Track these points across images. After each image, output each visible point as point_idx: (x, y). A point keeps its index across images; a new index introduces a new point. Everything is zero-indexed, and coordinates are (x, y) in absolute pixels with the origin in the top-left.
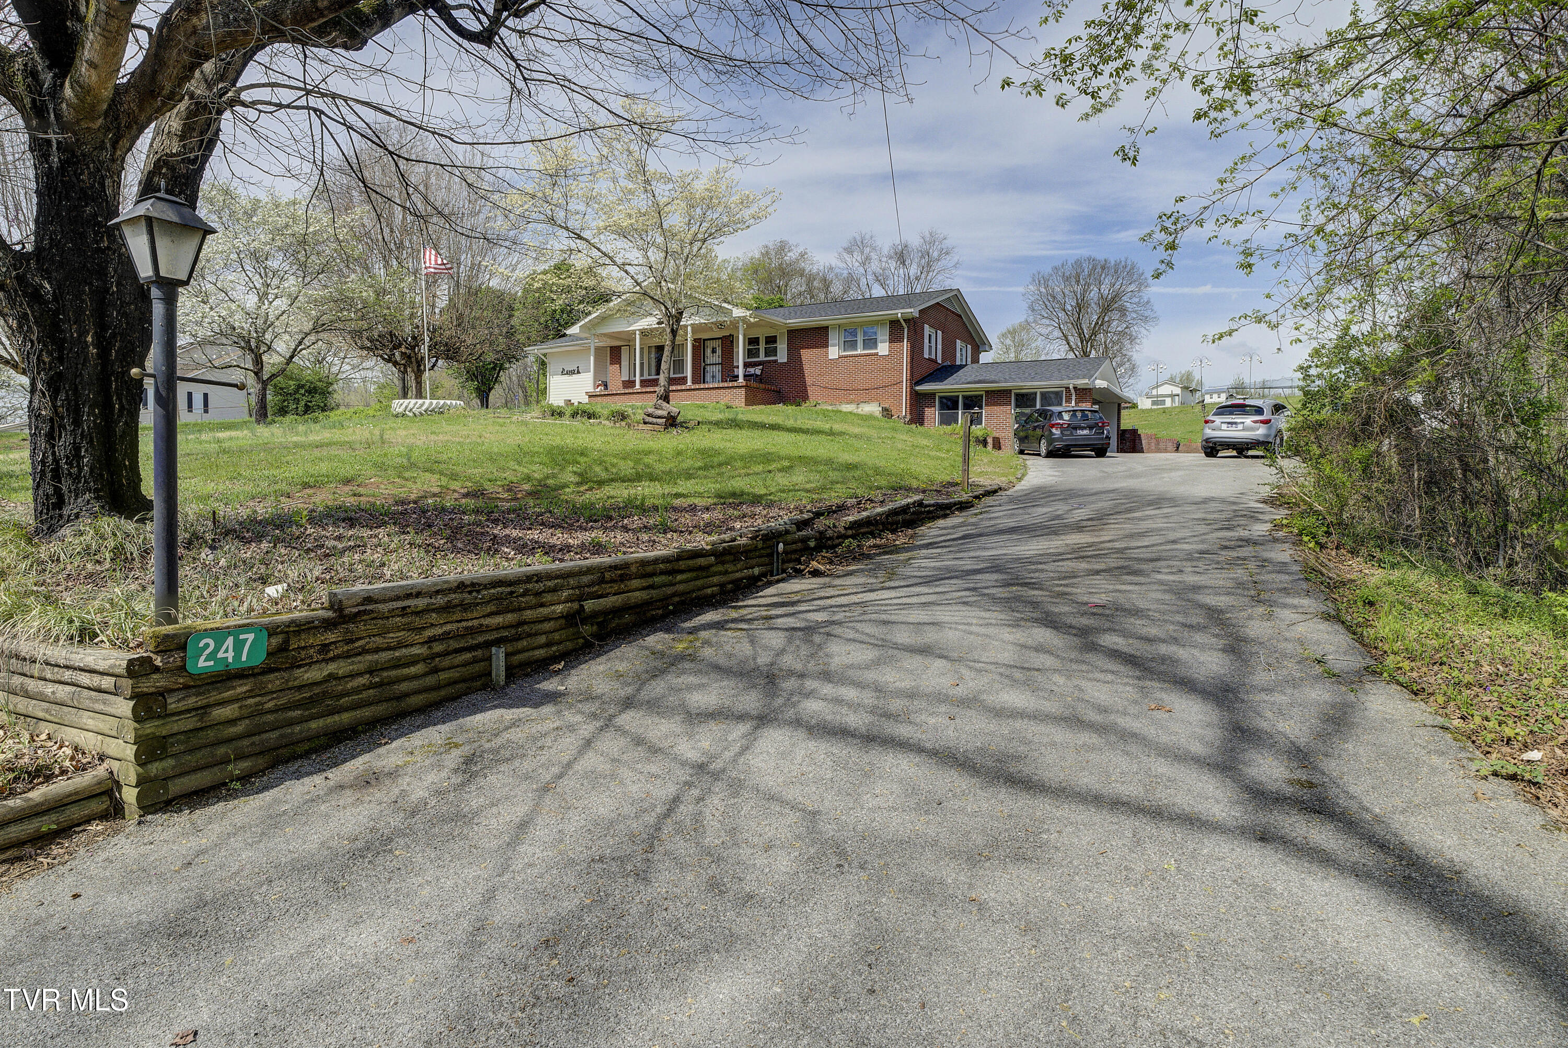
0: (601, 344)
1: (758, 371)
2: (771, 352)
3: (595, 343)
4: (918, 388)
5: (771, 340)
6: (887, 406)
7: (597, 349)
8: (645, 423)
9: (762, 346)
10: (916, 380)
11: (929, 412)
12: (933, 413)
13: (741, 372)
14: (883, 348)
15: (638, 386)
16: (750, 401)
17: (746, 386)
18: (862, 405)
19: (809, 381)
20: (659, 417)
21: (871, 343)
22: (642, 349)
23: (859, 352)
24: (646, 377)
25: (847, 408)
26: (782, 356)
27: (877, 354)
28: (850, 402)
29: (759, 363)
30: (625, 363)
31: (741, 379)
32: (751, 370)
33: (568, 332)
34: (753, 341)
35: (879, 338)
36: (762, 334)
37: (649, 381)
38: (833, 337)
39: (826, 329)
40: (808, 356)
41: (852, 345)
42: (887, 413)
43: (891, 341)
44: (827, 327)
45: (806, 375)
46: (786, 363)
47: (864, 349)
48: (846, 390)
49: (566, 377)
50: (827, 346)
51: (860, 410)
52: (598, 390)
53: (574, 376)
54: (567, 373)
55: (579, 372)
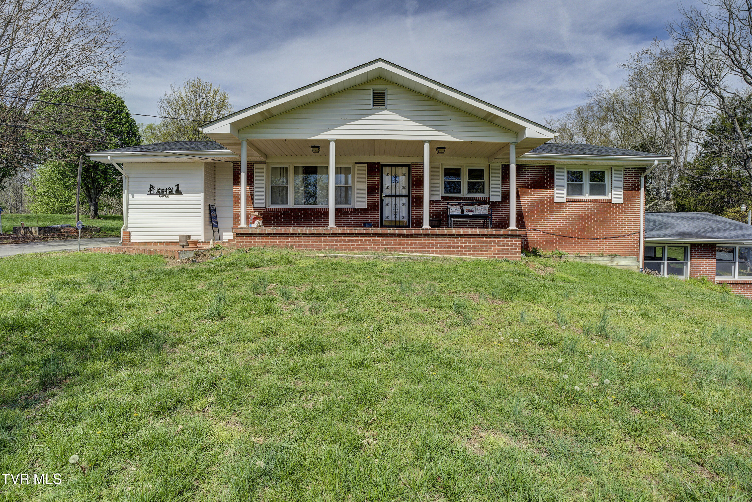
2: (475, 186)
9: (464, 180)
14: (617, 196)
15: (332, 224)
18: (616, 258)
19: (529, 225)
21: (599, 187)
23: (587, 197)
25: (598, 261)
27: (610, 201)
34: (452, 173)
35: (611, 183)
36: (462, 165)
38: (559, 179)
39: (550, 168)
41: (577, 187)
43: (626, 189)
44: (553, 167)
45: (526, 218)
46: (499, 202)
47: (591, 193)
48: (575, 238)
49: (157, 198)
50: (553, 188)
51: (614, 264)
52: (255, 225)
53: (171, 198)
54: (158, 192)
55: (178, 192)
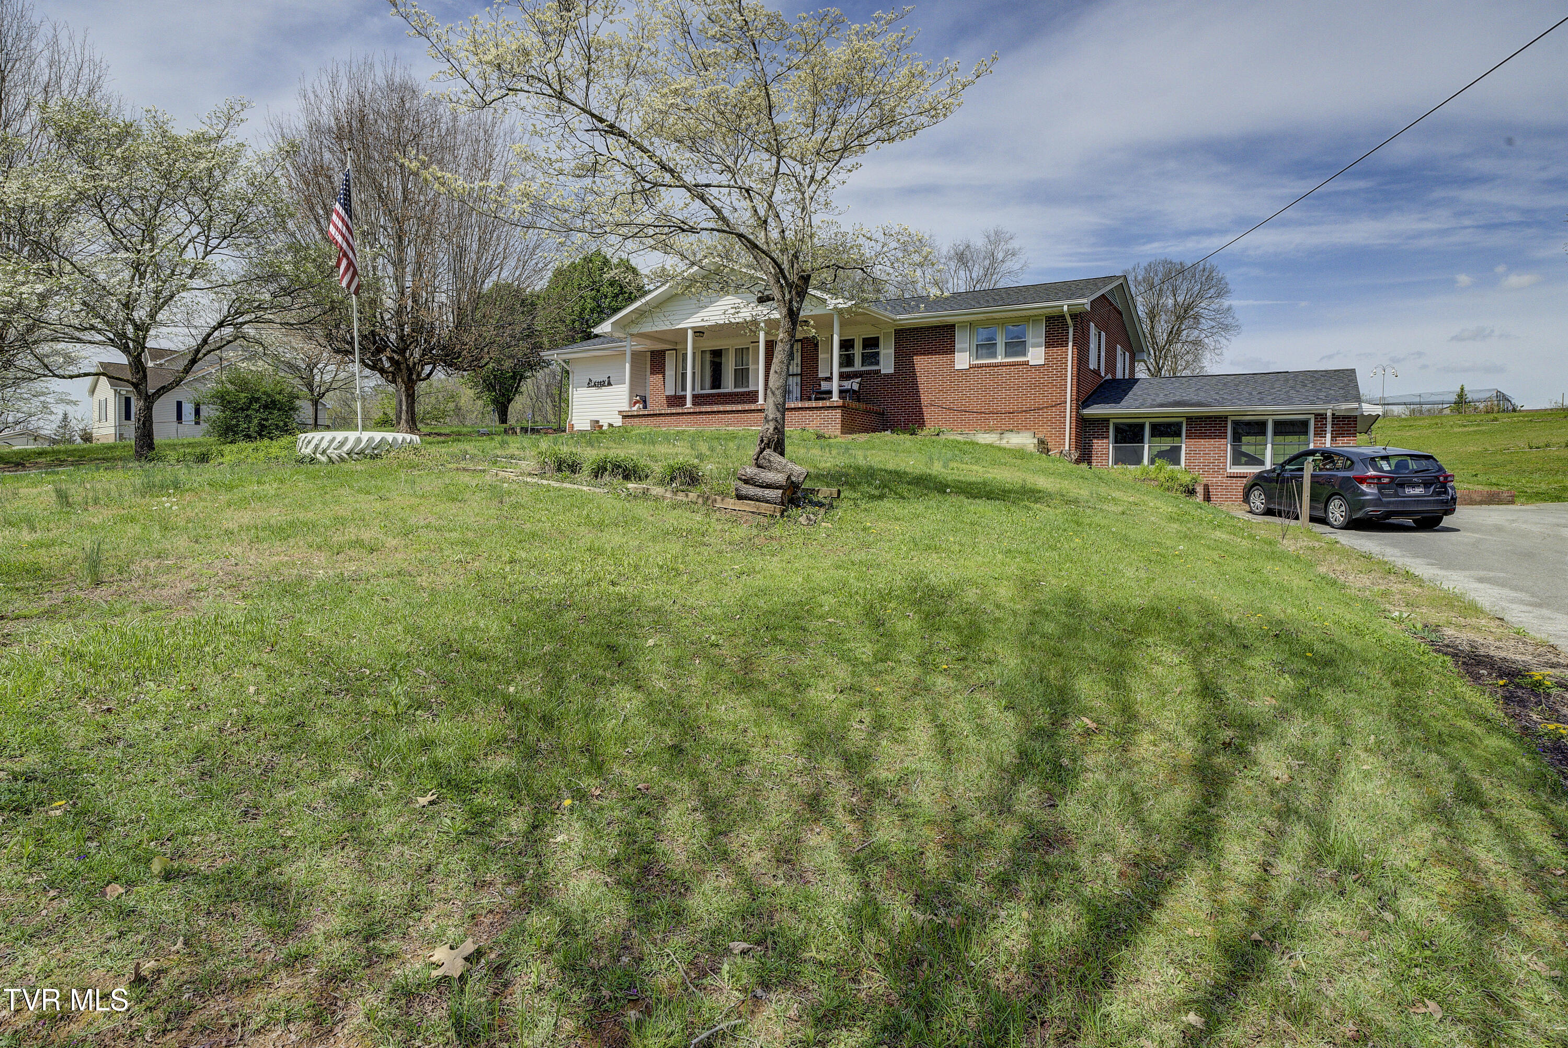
0: (639, 348)
1: (854, 384)
2: (872, 358)
3: (631, 346)
4: (1086, 411)
5: (871, 343)
6: (1041, 436)
7: (636, 355)
8: (740, 497)
9: (858, 351)
10: (1084, 401)
11: (1098, 444)
12: (1105, 447)
13: (835, 386)
14: (1036, 355)
15: (689, 404)
16: (848, 428)
17: (843, 407)
18: (1007, 435)
19: (925, 399)
20: (769, 486)
21: (1017, 346)
22: (694, 353)
23: (999, 359)
24: (698, 391)
25: (985, 438)
26: (887, 365)
27: (1027, 363)
28: (990, 430)
29: (855, 375)
30: (670, 372)
31: (835, 397)
32: (847, 385)
33: (597, 331)
34: (846, 345)
35: (1030, 339)
36: (858, 335)
37: (702, 396)
38: (962, 340)
39: (952, 327)
40: (923, 364)
41: (988, 347)
42: (1043, 447)
43: (1048, 345)
44: (954, 326)
45: (922, 391)
46: (892, 375)
47: (1007, 355)
48: (981, 413)
49: (593, 390)
50: (953, 352)
51: (1004, 441)
52: (635, 408)
53: (604, 389)
54: (595, 385)
55: (609, 384)
